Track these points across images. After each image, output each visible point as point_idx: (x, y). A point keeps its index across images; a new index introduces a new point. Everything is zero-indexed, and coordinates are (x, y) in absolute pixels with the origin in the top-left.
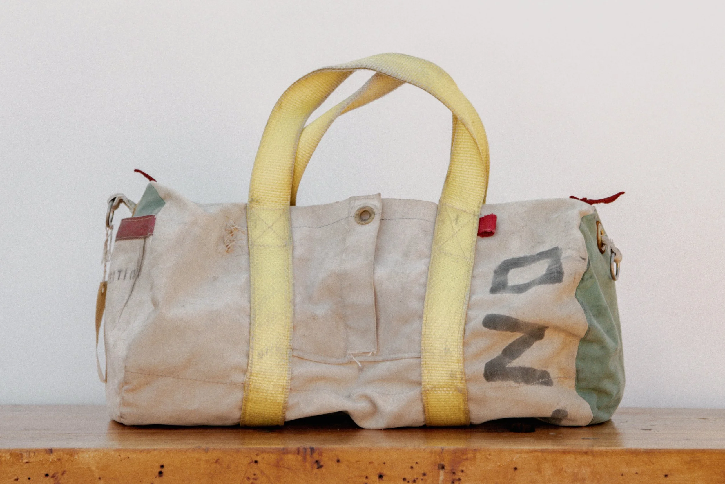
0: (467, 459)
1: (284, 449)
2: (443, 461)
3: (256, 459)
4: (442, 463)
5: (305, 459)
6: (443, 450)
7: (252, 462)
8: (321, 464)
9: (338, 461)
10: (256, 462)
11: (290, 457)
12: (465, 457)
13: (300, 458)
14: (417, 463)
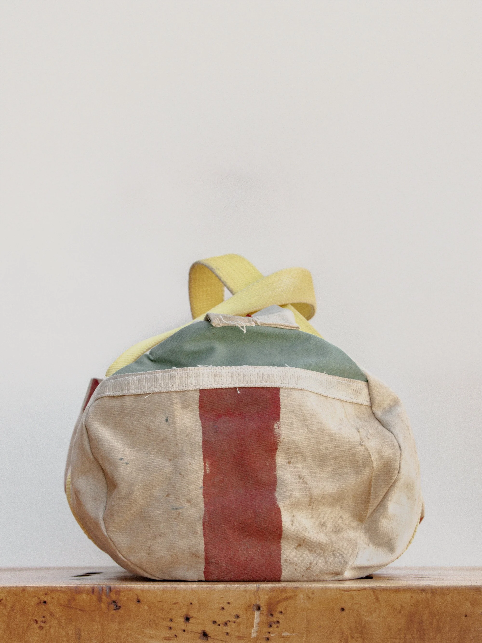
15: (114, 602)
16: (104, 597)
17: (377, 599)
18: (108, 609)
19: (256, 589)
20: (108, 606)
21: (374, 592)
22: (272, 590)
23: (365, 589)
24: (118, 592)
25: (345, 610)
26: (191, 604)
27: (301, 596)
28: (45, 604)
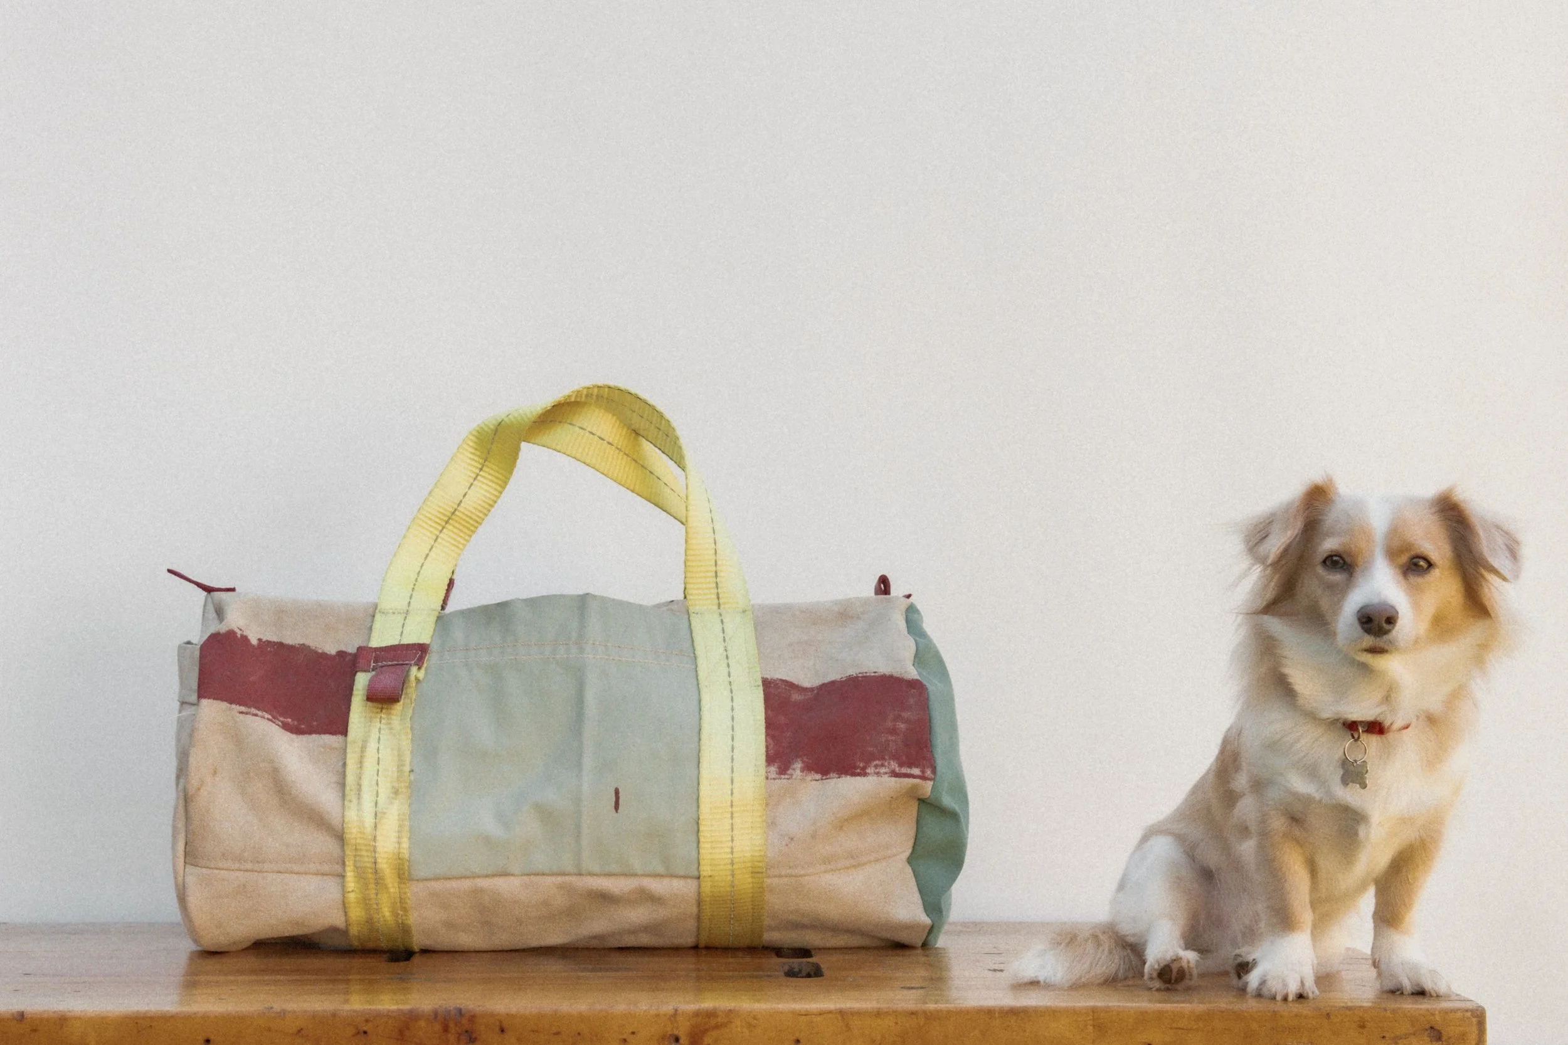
0: (717, 1027)
1: (411, 1011)
2: (677, 1028)
3: (365, 1029)
4: (676, 1032)
5: (446, 1029)
6: (676, 1010)
7: (358, 1033)
8: (474, 1036)
9: (502, 1031)
10: (365, 1032)
11: (422, 1023)
12: (713, 1022)
13: (438, 1027)
14: (633, 1033)
15: (467, 1032)
16: (451, 1025)
17: (848, 1028)
18: (459, 1040)
19: (672, 1012)
20: (458, 1037)
21: (842, 1016)
22: (697, 1014)
23: (830, 1012)
24: (473, 1018)
25: (801, 1041)
26: (579, 1034)
27: (738, 1023)
28: (365, 1035)
